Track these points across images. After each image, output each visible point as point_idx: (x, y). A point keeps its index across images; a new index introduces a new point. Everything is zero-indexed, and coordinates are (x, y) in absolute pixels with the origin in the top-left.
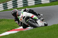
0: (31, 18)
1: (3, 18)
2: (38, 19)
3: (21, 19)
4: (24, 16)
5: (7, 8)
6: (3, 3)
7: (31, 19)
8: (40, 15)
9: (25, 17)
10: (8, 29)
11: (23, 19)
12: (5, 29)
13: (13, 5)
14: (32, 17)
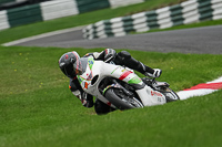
0: (120, 80)
1: (169, 51)
2: (141, 83)
3: (86, 85)
4: (94, 75)
5: (183, 19)
6: (170, 5)
7: (117, 85)
8: (152, 72)
9: (97, 76)
10: (184, 82)
11: (93, 83)
12: (177, 84)
13: (201, 13)
14: (123, 77)
